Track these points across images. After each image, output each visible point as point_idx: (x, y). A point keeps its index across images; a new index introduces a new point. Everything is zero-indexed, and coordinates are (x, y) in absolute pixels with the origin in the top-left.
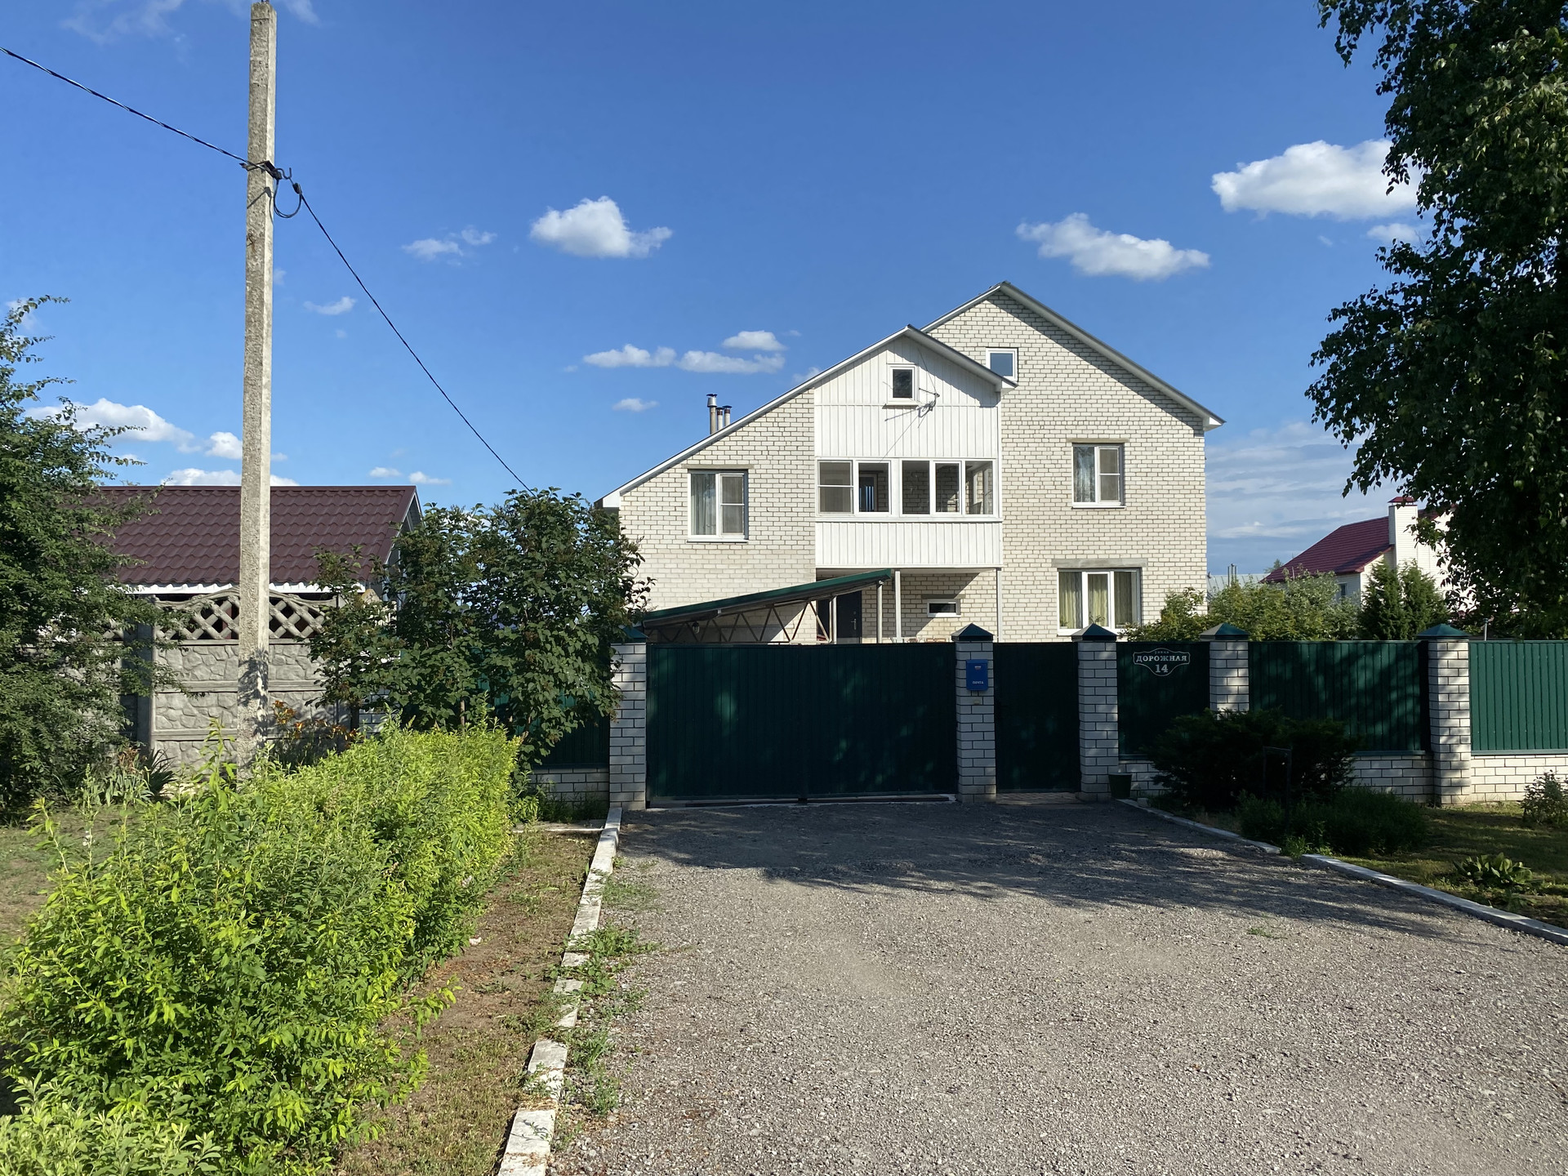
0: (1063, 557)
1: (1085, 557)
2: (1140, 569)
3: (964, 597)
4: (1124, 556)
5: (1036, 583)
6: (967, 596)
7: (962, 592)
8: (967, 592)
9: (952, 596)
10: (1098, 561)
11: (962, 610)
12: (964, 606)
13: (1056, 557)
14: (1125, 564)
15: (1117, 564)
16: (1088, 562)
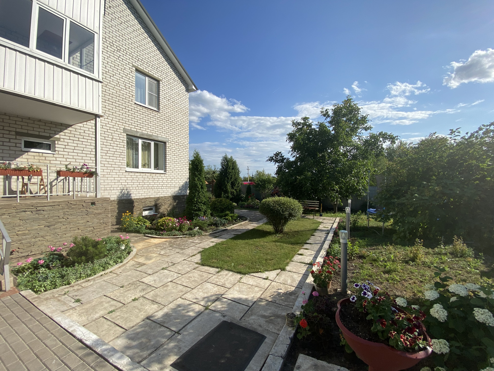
0: (130, 128)
1: (141, 131)
2: (165, 143)
3: (59, 139)
4: (159, 135)
5: (113, 140)
6: (62, 140)
7: (57, 136)
8: (61, 137)
9: (48, 138)
10: (147, 135)
11: (56, 149)
12: (59, 146)
13: (126, 127)
14: (160, 139)
15: (156, 139)
16: (143, 134)
